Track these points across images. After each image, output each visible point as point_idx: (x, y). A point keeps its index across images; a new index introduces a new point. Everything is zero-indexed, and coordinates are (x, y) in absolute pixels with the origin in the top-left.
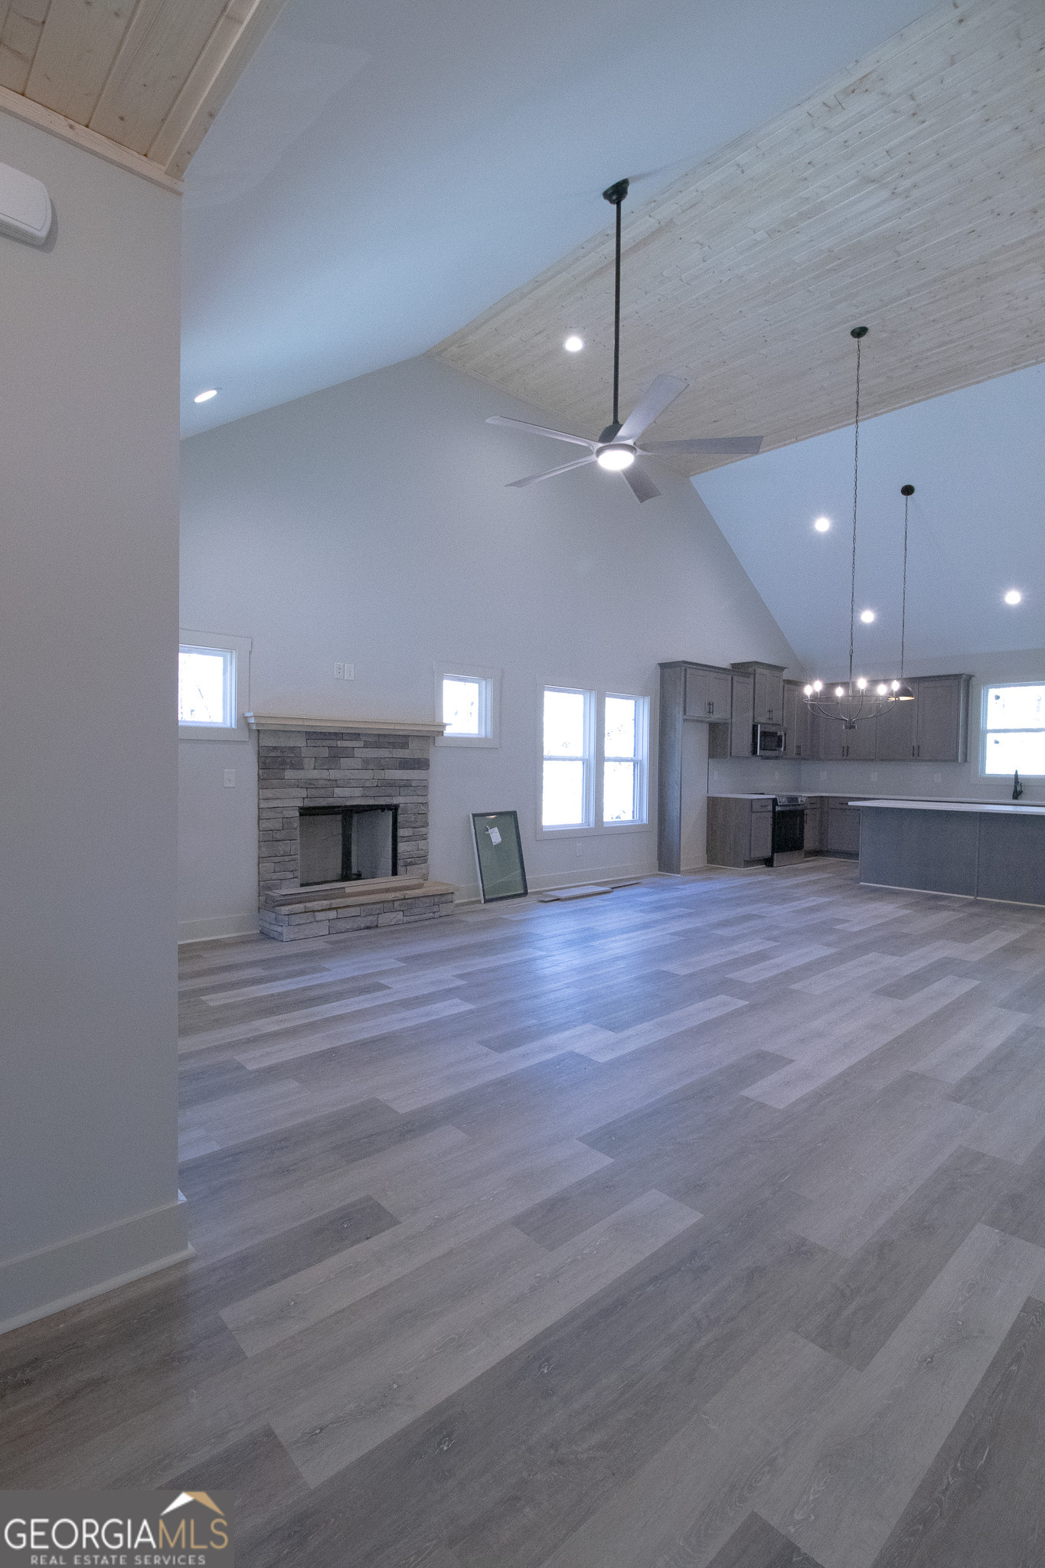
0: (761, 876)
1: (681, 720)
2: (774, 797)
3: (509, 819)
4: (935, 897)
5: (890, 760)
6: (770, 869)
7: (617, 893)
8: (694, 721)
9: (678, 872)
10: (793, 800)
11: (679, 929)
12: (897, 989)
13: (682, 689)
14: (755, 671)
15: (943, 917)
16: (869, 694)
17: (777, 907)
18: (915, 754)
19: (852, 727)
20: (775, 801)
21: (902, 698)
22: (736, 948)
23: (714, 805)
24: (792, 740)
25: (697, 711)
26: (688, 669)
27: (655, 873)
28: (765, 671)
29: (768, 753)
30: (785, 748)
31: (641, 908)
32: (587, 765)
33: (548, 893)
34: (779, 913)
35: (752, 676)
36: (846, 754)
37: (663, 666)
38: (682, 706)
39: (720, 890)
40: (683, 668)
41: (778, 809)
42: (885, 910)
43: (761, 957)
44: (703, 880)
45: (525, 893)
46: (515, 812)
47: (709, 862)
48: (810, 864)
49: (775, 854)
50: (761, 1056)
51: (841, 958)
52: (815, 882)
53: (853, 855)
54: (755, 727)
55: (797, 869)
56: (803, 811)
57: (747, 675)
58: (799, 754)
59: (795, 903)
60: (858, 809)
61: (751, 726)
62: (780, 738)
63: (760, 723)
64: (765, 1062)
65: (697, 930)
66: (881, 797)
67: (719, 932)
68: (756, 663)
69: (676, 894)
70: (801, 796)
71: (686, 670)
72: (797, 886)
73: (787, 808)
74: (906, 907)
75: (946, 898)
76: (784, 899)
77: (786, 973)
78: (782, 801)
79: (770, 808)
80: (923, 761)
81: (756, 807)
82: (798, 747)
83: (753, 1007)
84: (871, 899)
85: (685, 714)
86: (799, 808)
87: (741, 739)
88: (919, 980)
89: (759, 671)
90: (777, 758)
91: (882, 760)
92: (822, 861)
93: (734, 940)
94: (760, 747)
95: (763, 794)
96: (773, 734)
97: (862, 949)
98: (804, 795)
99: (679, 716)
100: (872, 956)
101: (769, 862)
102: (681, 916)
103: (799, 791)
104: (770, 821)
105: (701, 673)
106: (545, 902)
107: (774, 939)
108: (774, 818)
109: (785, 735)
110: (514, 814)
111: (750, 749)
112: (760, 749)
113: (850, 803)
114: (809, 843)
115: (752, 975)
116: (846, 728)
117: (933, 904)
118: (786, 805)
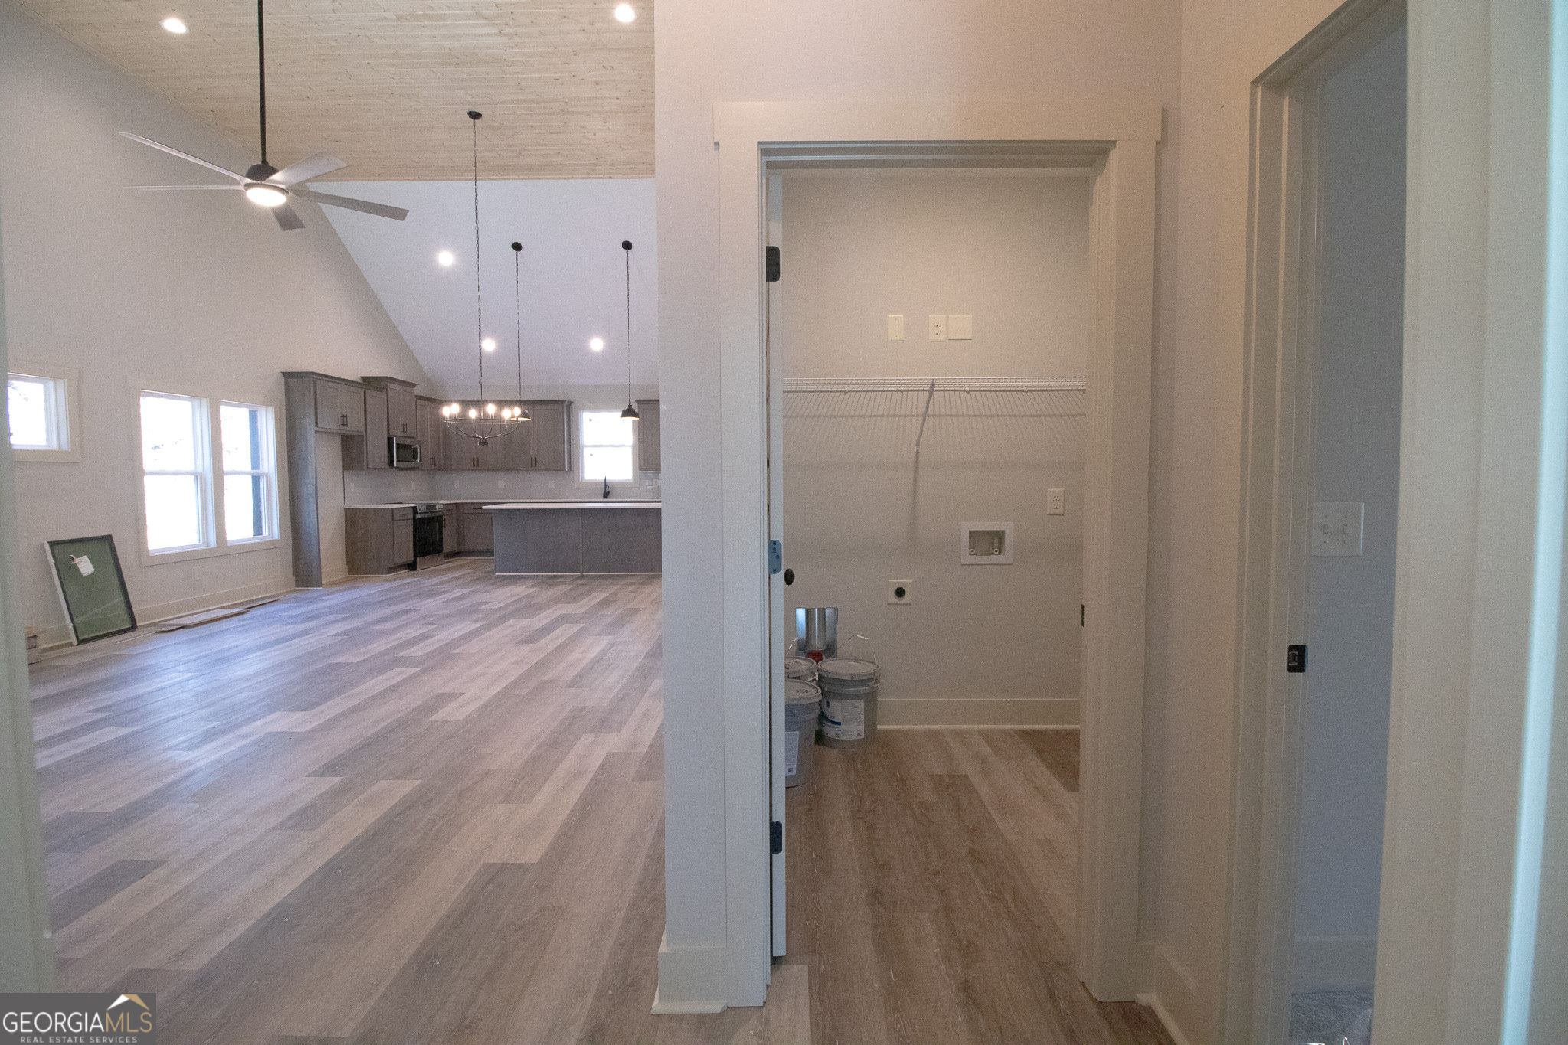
0: (407, 579)
1: (313, 431)
2: (413, 505)
3: (103, 546)
4: (554, 577)
5: (512, 470)
6: (415, 572)
7: (253, 613)
8: (326, 433)
9: (319, 584)
10: (431, 507)
11: (339, 630)
12: (531, 638)
13: (312, 401)
14: (387, 385)
15: (561, 589)
16: (497, 418)
17: (429, 601)
18: (533, 465)
19: (485, 444)
20: (414, 510)
21: (521, 419)
22: (399, 635)
23: (352, 518)
24: (427, 452)
25: (329, 422)
26: (318, 382)
27: (289, 589)
28: (397, 387)
29: (402, 465)
30: (420, 461)
31: (289, 621)
32: (201, 479)
33: (167, 623)
34: (432, 604)
35: (385, 390)
36: (477, 465)
37: (287, 376)
38: (313, 418)
39: (369, 595)
40: (312, 380)
41: (418, 516)
42: (519, 590)
43: (424, 637)
44: (349, 589)
45: (134, 627)
46: (110, 536)
47: (350, 572)
48: (450, 565)
49: (418, 559)
50: (441, 696)
51: (488, 627)
52: (458, 578)
53: (489, 553)
54: (390, 440)
55: (439, 570)
56: (441, 516)
57: (379, 389)
58: (433, 464)
59: (443, 596)
60: (490, 512)
61: (386, 440)
62: (415, 450)
63: (394, 436)
64: (443, 699)
65: (357, 629)
66: (508, 501)
67: (380, 627)
68: (387, 378)
69: (323, 604)
70: (439, 504)
71: (315, 382)
72: (442, 583)
73: (427, 515)
74: (533, 586)
75: (560, 577)
76: (433, 594)
77: (447, 644)
78: (422, 509)
79: (411, 516)
80: (539, 470)
81: (397, 515)
82: (432, 458)
83: (425, 671)
84: (505, 584)
85: (317, 425)
86: (437, 514)
87: (377, 450)
88: (546, 630)
89: (391, 386)
90: (413, 469)
91: (508, 470)
92: (460, 561)
93: (396, 629)
94: (397, 458)
95: (401, 503)
96: (408, 447)
97: (503, 619)
98: (440, 503)
99: (311, 429)
100: (512, 621)
101: (412, 566)
102: (338, 621)
103: (435, 499)
104: (411, 528)
105: (331, 385)
106: (165, 632)
107: (431, 624)
108: (415, 525)
109: (420, 446)
110: (108, 539)
111: (386, 460)
112: (398, 461)
113: (484, 507)
114: (448, 547)
115: (418, 651)
116: (480, 444)
117: (552, 582)
118: (425, 513)
